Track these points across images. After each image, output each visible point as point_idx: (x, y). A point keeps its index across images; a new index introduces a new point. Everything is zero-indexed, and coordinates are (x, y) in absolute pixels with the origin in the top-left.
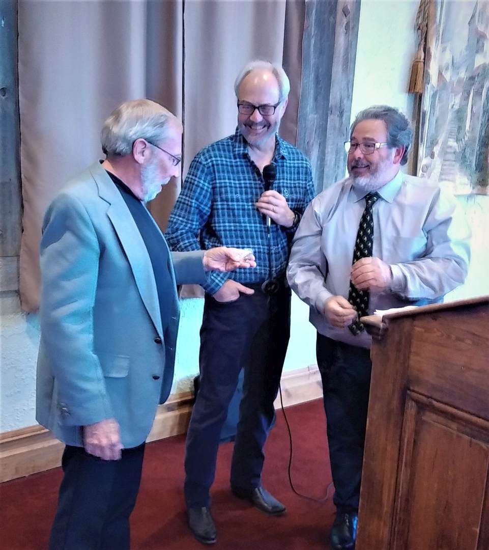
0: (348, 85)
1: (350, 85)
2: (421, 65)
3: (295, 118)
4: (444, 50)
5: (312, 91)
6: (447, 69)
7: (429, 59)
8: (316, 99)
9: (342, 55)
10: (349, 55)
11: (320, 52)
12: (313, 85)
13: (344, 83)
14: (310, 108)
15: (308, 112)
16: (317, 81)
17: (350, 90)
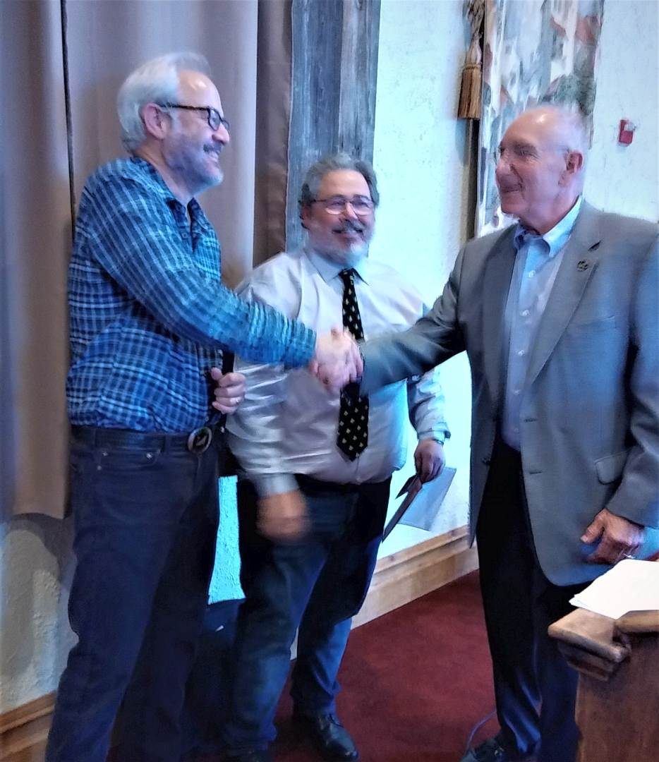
0: (367, 100)
1: (369, 99)
2: (476, 73)
3: (282, 155)
4: (508, 50)
5: (309, 108)
6: (513, 82)
7: (489, 64)
8: (316, 122)
9: (354, 48)
10: (367, 46)
11: (320, 40)
12: (309, 98)
13: (360, 97)
14: (306, 138)
15: (304, 144)
16: (317, 91)
17: (370, 109)
